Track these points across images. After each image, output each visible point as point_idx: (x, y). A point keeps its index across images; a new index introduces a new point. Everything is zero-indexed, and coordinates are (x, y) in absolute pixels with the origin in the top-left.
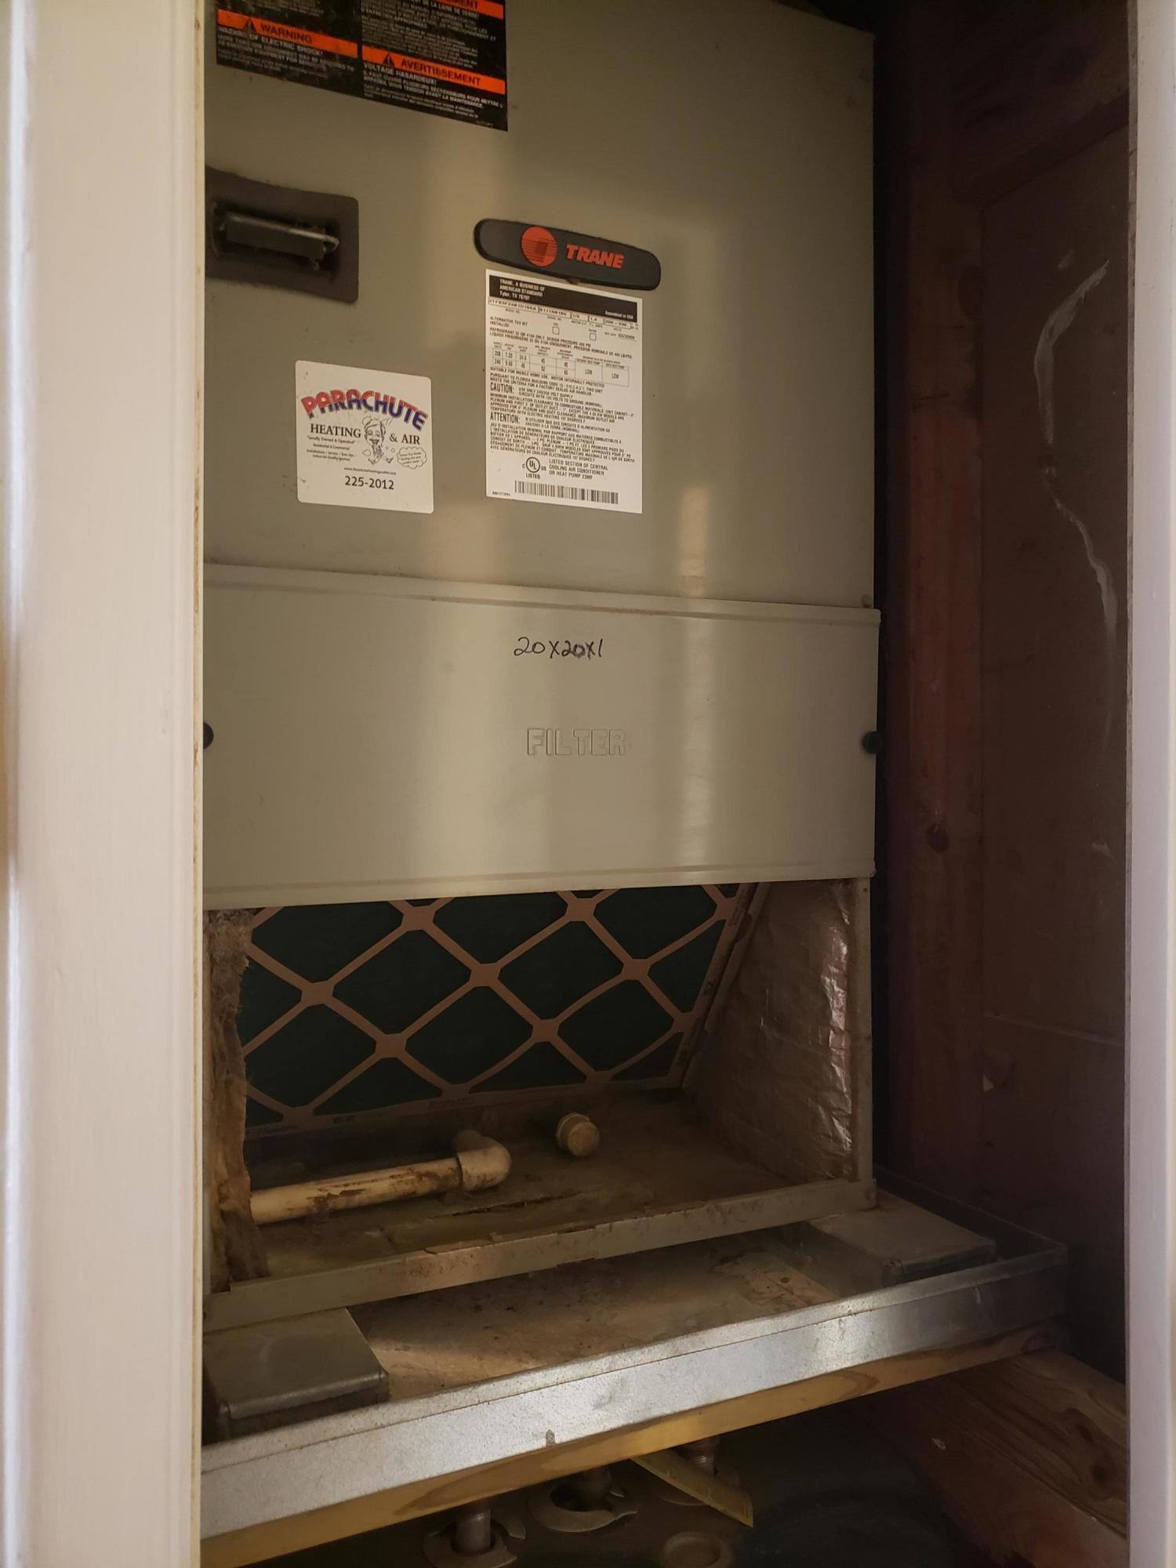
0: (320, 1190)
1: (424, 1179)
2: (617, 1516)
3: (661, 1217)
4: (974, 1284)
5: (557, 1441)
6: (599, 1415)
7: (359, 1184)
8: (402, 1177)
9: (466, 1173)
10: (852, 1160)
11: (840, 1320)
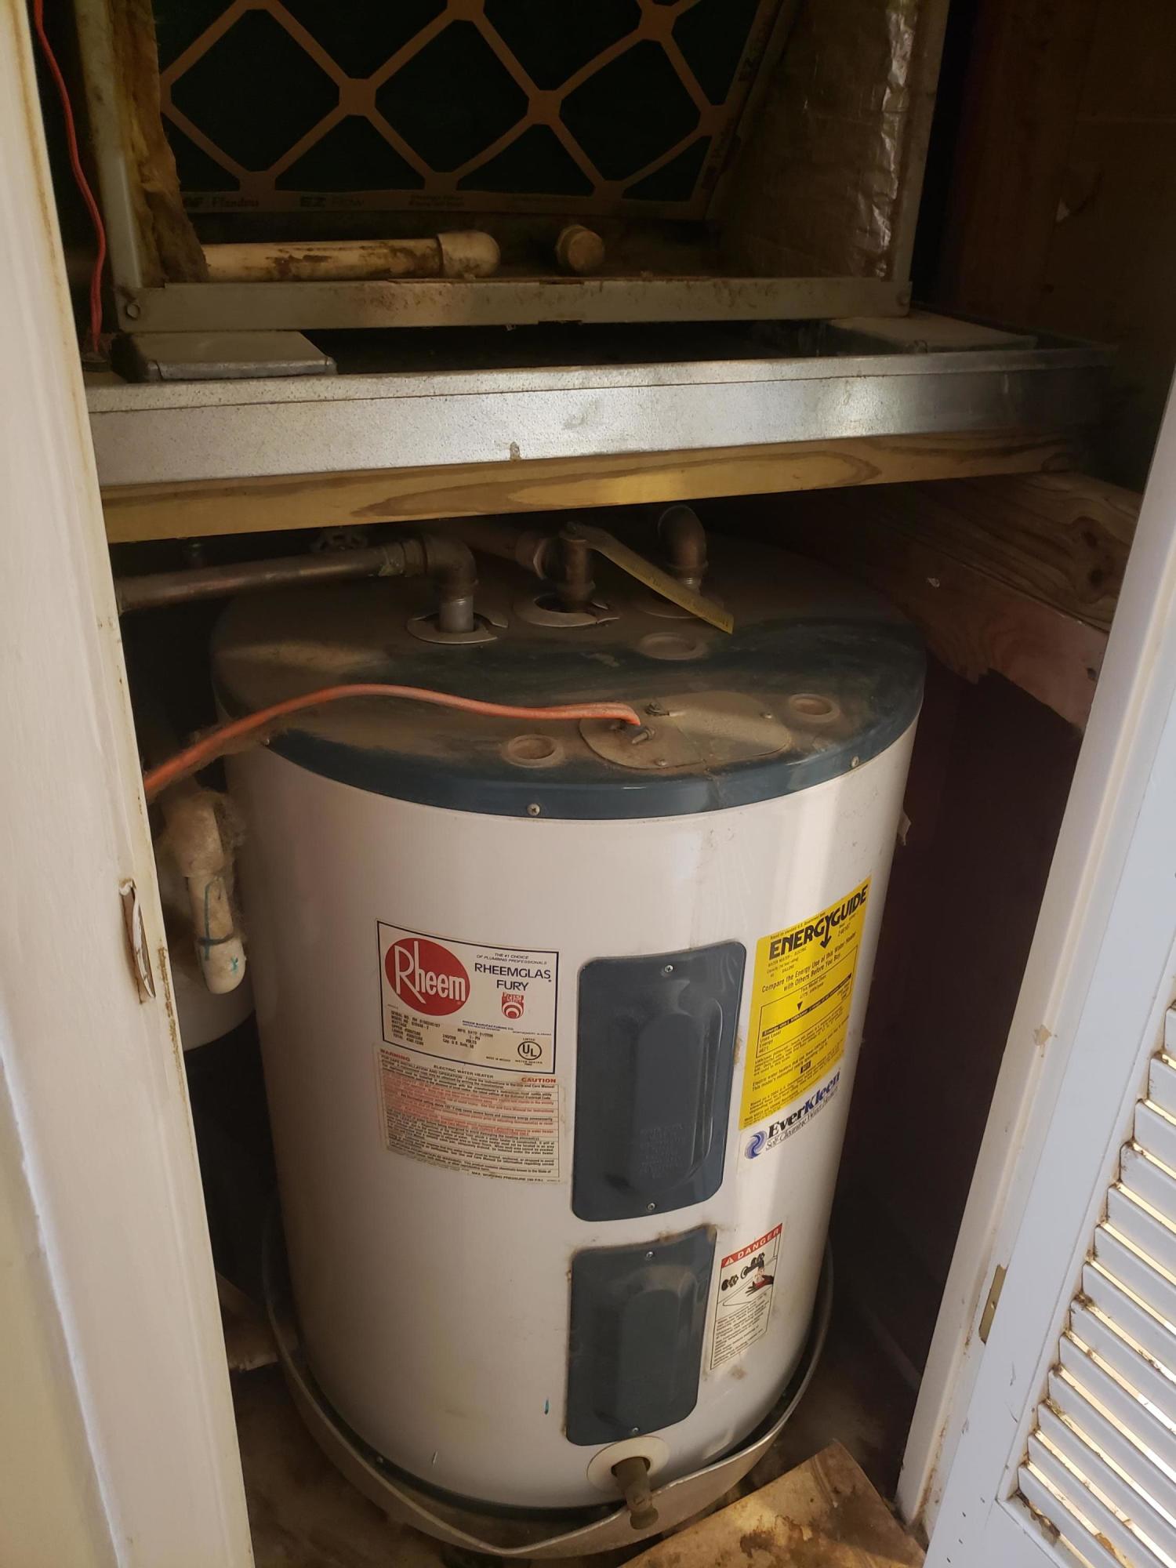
0: (281, 251)
1: (398, 254)
2: (599, 620)
3: (659, 284)
4: (1004, 368)
5: (523, 456)
6: (570, 437)
7: (325, 249)
8: (374, 250)
9: (447, 254)
10: (888, 256)
11: (847, 382)
